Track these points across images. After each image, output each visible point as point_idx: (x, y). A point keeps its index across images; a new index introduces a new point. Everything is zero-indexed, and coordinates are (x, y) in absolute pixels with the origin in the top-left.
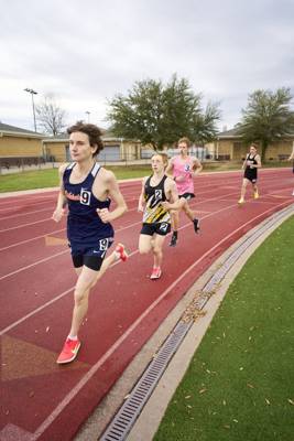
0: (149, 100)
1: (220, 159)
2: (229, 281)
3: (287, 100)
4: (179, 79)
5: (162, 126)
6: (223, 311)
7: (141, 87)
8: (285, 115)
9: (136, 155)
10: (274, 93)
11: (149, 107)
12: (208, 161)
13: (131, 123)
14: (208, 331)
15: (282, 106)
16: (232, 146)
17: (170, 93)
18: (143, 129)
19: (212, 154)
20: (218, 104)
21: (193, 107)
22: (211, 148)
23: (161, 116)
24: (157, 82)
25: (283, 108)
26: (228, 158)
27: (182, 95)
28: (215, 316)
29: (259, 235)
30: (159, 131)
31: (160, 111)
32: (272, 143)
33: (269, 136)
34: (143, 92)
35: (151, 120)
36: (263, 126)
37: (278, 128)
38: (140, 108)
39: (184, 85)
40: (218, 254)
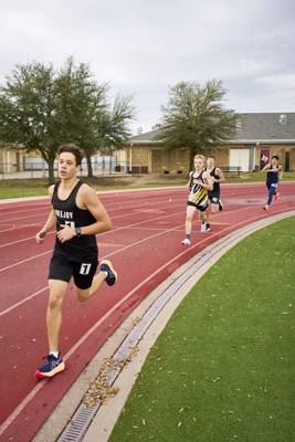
0: (35, 91)
1: (135, 171)
2: (149, 342)
3: (219, 96)
4: (77, 65)
5: (54, 127)
6: (142, 386)
7: (24, 72)
8: (217, 114)
9: (17, 165)
10: (203, 86)
11: (36, 100)
12: (118, 174)
13: (10, 121)
14: (121, 417)
15: (212, 103)
16: (150, 155)
17: (64, 83)
18: (27, 129)
19: (123, 164)
20: (130, 98)
21: (96, 101)
22: (122, 157)
23: (53, 113)
24: (47, 67)
25: (215, 106)
26: (145, 170)
27: (81, 86)
28: (131, 395)
29: (188, 277)
30: (50, 132)
31: (51, 106)
32: (202, 152)
33: (198, 141)
34: (27, 80)
35: (38, 118)
36: (190, 128)
37: (210, 132)
38: (22, 102)
39: (83, 73)
40: (133, 304)
